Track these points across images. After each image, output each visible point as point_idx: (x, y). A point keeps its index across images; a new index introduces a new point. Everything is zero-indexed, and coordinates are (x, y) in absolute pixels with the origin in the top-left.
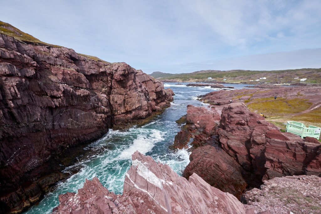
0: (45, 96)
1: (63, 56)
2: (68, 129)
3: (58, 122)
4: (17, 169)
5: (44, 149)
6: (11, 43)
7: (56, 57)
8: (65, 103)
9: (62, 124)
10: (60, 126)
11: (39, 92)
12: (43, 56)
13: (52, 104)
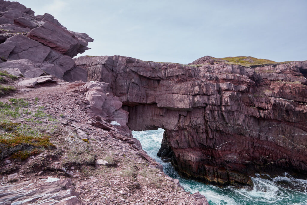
0: (253, 107)
1: (288, 70)
2: (277, 145)
3: (265, 134)
4: (221, 155)
5: (245, 152)
6: (237, 69)
7: (279, 73)
8: (271, 116)
9: (269, 137)
10: (267, 139)
11: (248, 103)
12: (266, 74)
13: (257, 114)
